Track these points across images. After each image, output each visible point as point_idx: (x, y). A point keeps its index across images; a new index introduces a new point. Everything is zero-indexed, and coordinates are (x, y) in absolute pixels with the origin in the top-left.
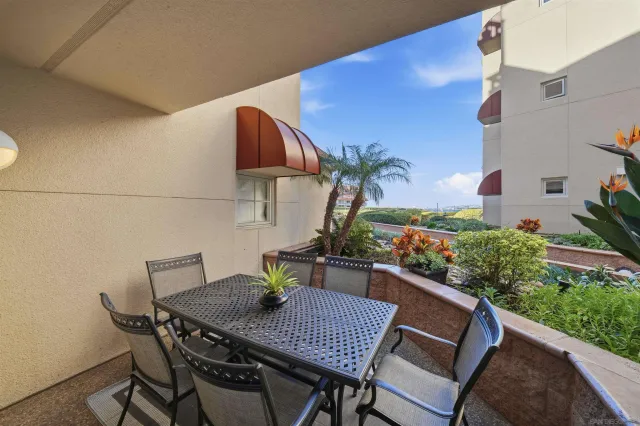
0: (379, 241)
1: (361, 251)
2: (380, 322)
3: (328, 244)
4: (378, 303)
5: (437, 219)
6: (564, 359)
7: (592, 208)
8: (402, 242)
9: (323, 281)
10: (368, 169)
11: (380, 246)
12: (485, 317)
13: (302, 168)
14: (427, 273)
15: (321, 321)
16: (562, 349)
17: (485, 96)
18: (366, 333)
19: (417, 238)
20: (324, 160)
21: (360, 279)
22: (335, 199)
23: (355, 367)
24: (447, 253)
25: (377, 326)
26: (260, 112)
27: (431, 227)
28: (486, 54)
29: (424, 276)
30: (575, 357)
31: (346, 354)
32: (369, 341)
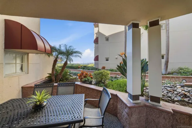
0: (71, 75)
1: (66, 79)
2: (82, 100)
3: (54, 78)
4: (79, 95)
5: (85, 67)
6: (116, 96)
7: (118, 66)
8: (81, 75)
9: (57, 92)
10: (69, 53)
11: (72, 77)
12: (105, 91)
13: (44, 51)
14: (88, 82)
15: (63, 107)
16: (116, 94)
17: (95, 38)
18: (79, 105)
19: (84, 74)
20: (53, 49)
21: (71, 89)
22: (56, 62)
23: (74, 116)
24: (91, 77)
25: (81, 102)
26: (22, 25)
27: (84, 69)
28: (95, 27)
29: (87, 83)
30: (118, 95)
31: (71, 114)
32: (81, 107)
